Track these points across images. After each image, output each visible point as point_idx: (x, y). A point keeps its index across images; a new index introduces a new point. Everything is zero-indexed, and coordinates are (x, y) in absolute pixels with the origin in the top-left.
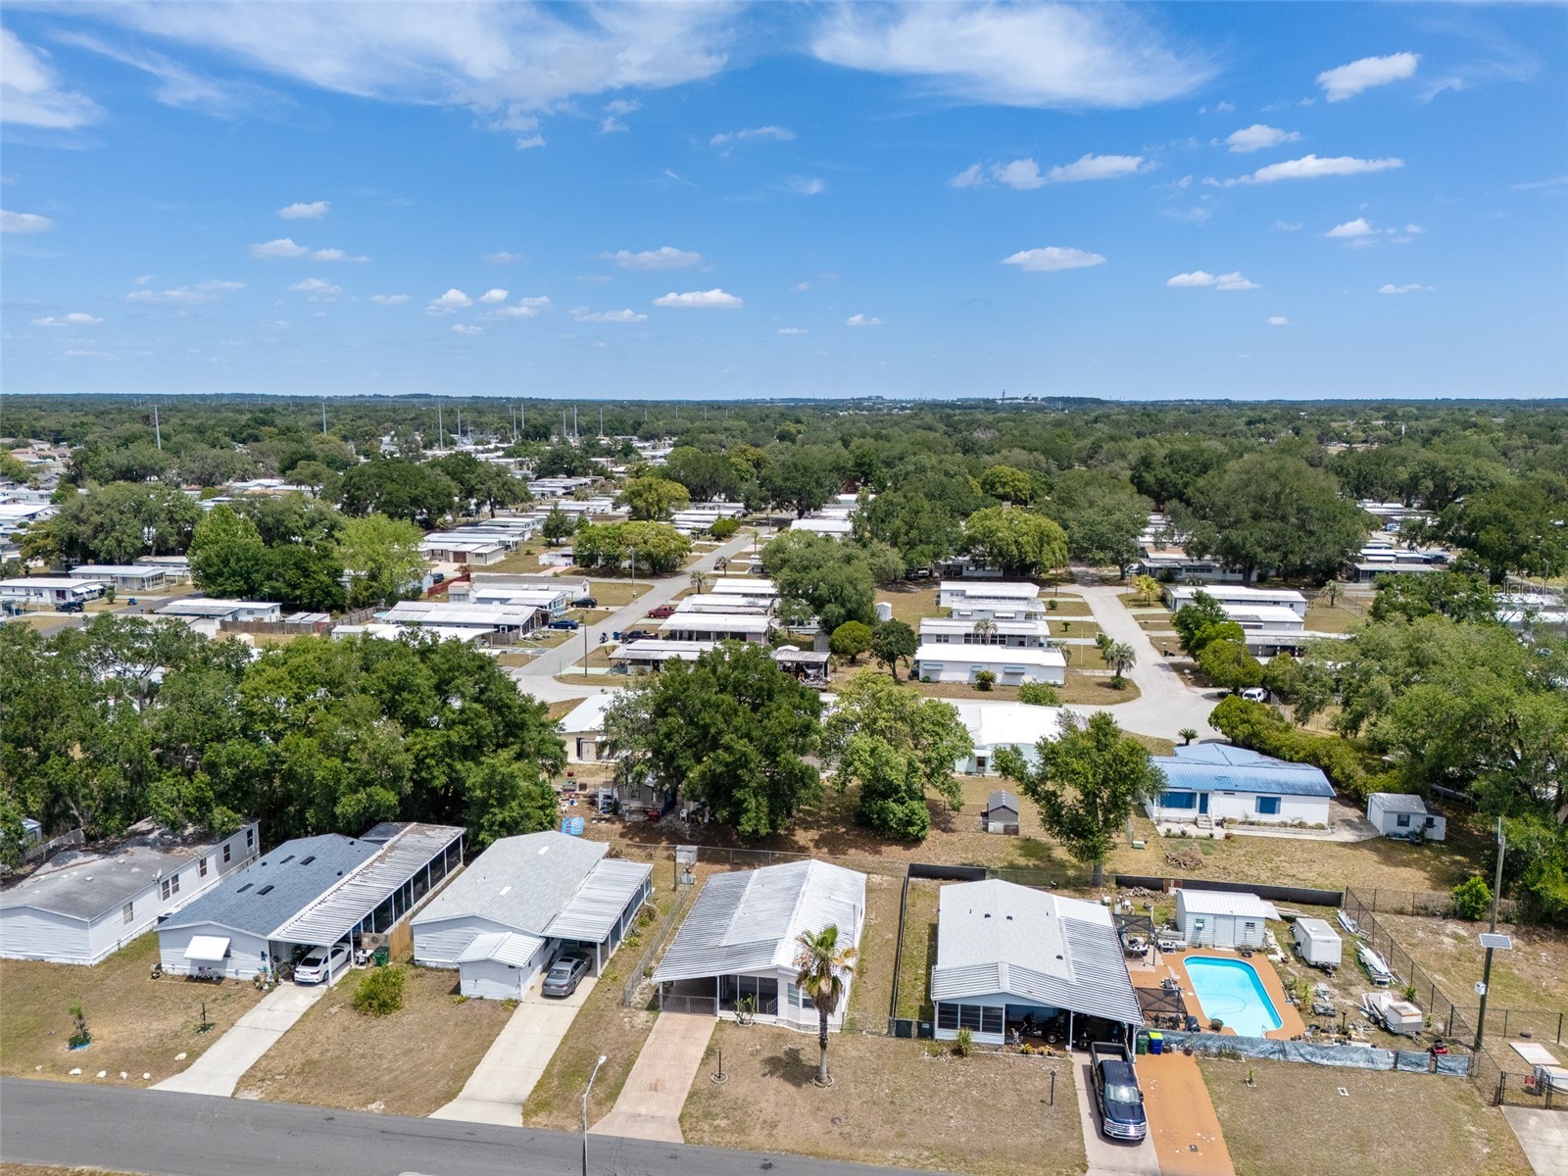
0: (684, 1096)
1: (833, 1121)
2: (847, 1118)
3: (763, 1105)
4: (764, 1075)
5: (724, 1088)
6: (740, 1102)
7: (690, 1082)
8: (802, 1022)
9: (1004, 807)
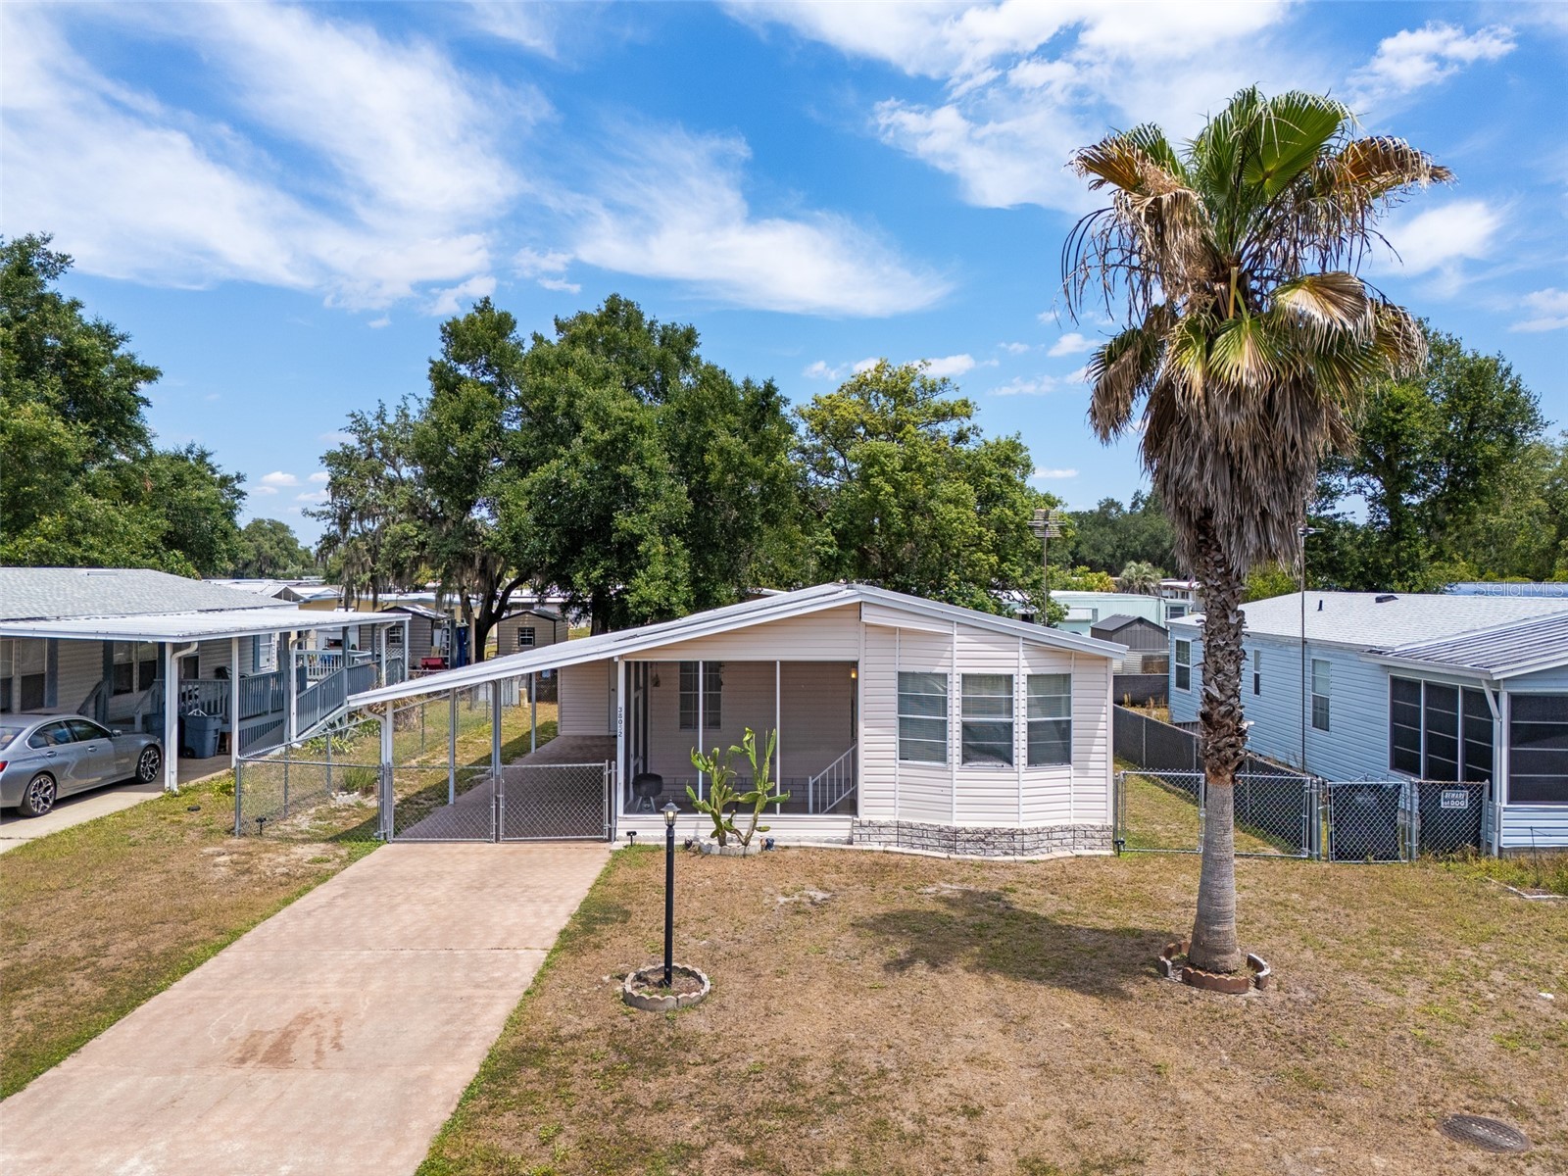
0: (461, 1071)
1: (1457, 1129)
2: (1517, 1111)
3: (968, 1079)
4: (900, 965)
5: (696, 1023)
6: (815, 1074)
7: (502, 1008)
8: (964, 820)
9: (1141, 620)
